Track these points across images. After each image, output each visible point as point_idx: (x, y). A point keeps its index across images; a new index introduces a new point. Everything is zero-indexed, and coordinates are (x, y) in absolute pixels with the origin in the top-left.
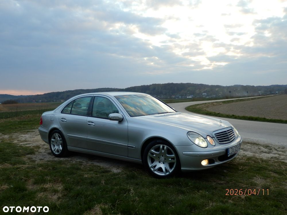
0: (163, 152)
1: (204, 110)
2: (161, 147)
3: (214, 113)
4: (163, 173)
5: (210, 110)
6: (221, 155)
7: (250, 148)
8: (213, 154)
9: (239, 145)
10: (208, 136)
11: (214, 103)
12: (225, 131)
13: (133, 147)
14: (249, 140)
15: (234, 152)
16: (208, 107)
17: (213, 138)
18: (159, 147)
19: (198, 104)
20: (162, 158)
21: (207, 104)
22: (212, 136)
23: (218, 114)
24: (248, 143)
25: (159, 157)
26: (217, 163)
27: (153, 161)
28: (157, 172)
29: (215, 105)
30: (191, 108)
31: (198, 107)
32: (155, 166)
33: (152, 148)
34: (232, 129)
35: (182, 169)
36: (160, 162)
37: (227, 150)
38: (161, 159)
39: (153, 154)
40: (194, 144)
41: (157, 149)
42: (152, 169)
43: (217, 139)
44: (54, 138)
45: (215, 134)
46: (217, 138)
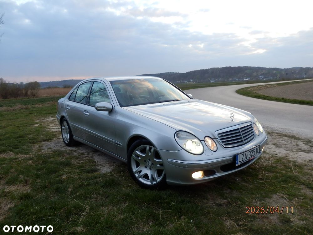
0: (150, 155)
1: (255, 93)
2: (148, 148)
3: (262, 96)
4: (149, 182)
5: (261, 93)
6: (225, 163)
7: (285, 143)
8: (210, 163)
9: (257, 147)
10: (206, 138)
11: (267, 86)
12: (238, 129)
13: (120, 145)
14: (288, 132)
15: (248, 158)
16: (261, 89)
17: (214, 140)
18: (146, 148)
19: (250, 87)
20: (149, 163)
21: (260, 86)
22: (213, 138)
23: (267, 97)
24: (286, 136)
25: (145, 161)
26: (218, 175)
27: (138, 165)
28: (143, 179)
29: (269, 88)
30: (242, 90)
31: (249, 89)
32: (140, 172)
33: (137, 149)
34: (251, 125)
35: (167, 180)
36: (146, 167)
37: (235, 157)
38: (147, 163)
39: (138, 156)
40: (183, 149)
41: (143, 151)
42: (137, 175)
43: (221, 141)
44: (64, 127)
45: (218, 134)
46: (221, 139)
